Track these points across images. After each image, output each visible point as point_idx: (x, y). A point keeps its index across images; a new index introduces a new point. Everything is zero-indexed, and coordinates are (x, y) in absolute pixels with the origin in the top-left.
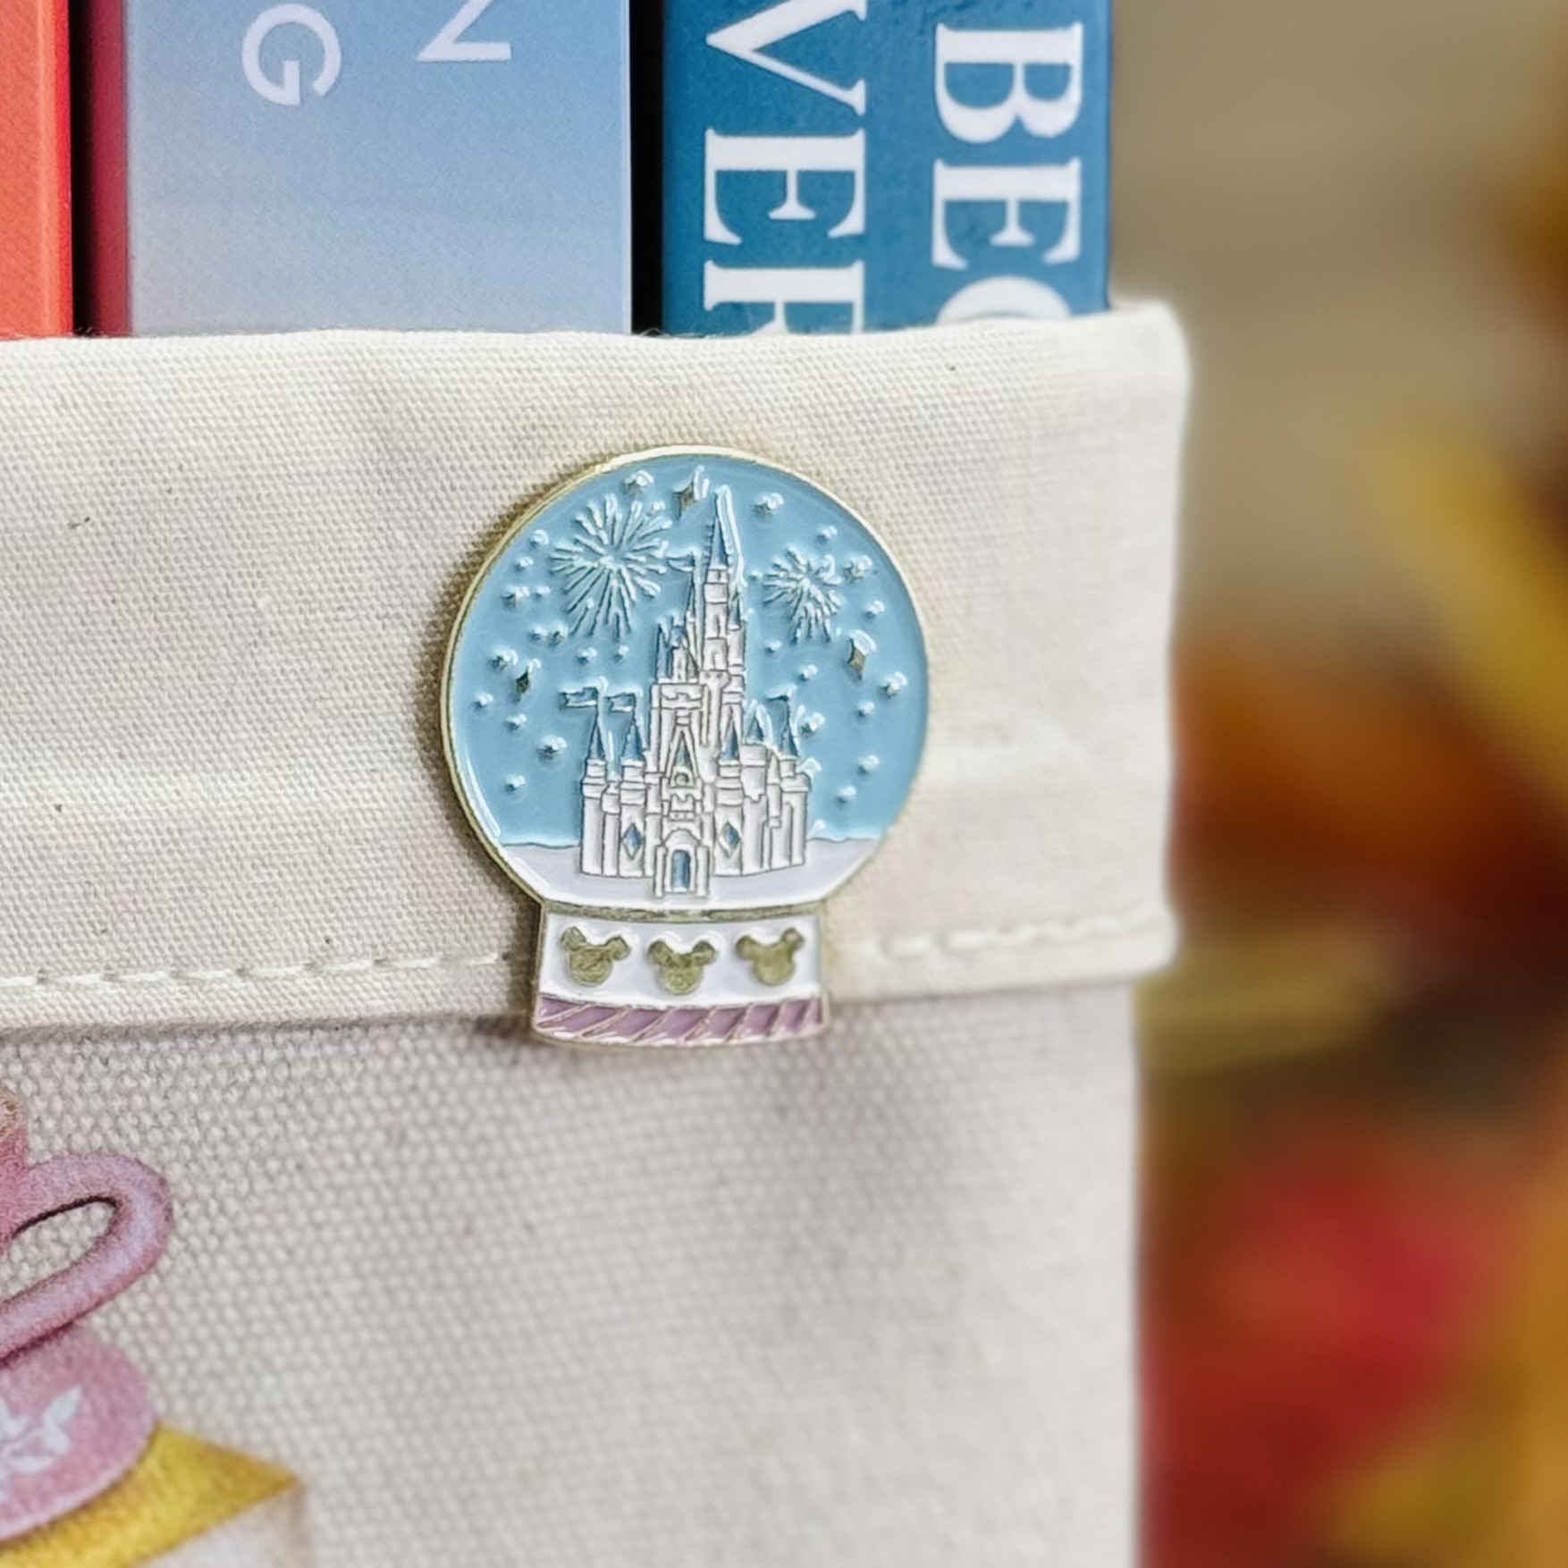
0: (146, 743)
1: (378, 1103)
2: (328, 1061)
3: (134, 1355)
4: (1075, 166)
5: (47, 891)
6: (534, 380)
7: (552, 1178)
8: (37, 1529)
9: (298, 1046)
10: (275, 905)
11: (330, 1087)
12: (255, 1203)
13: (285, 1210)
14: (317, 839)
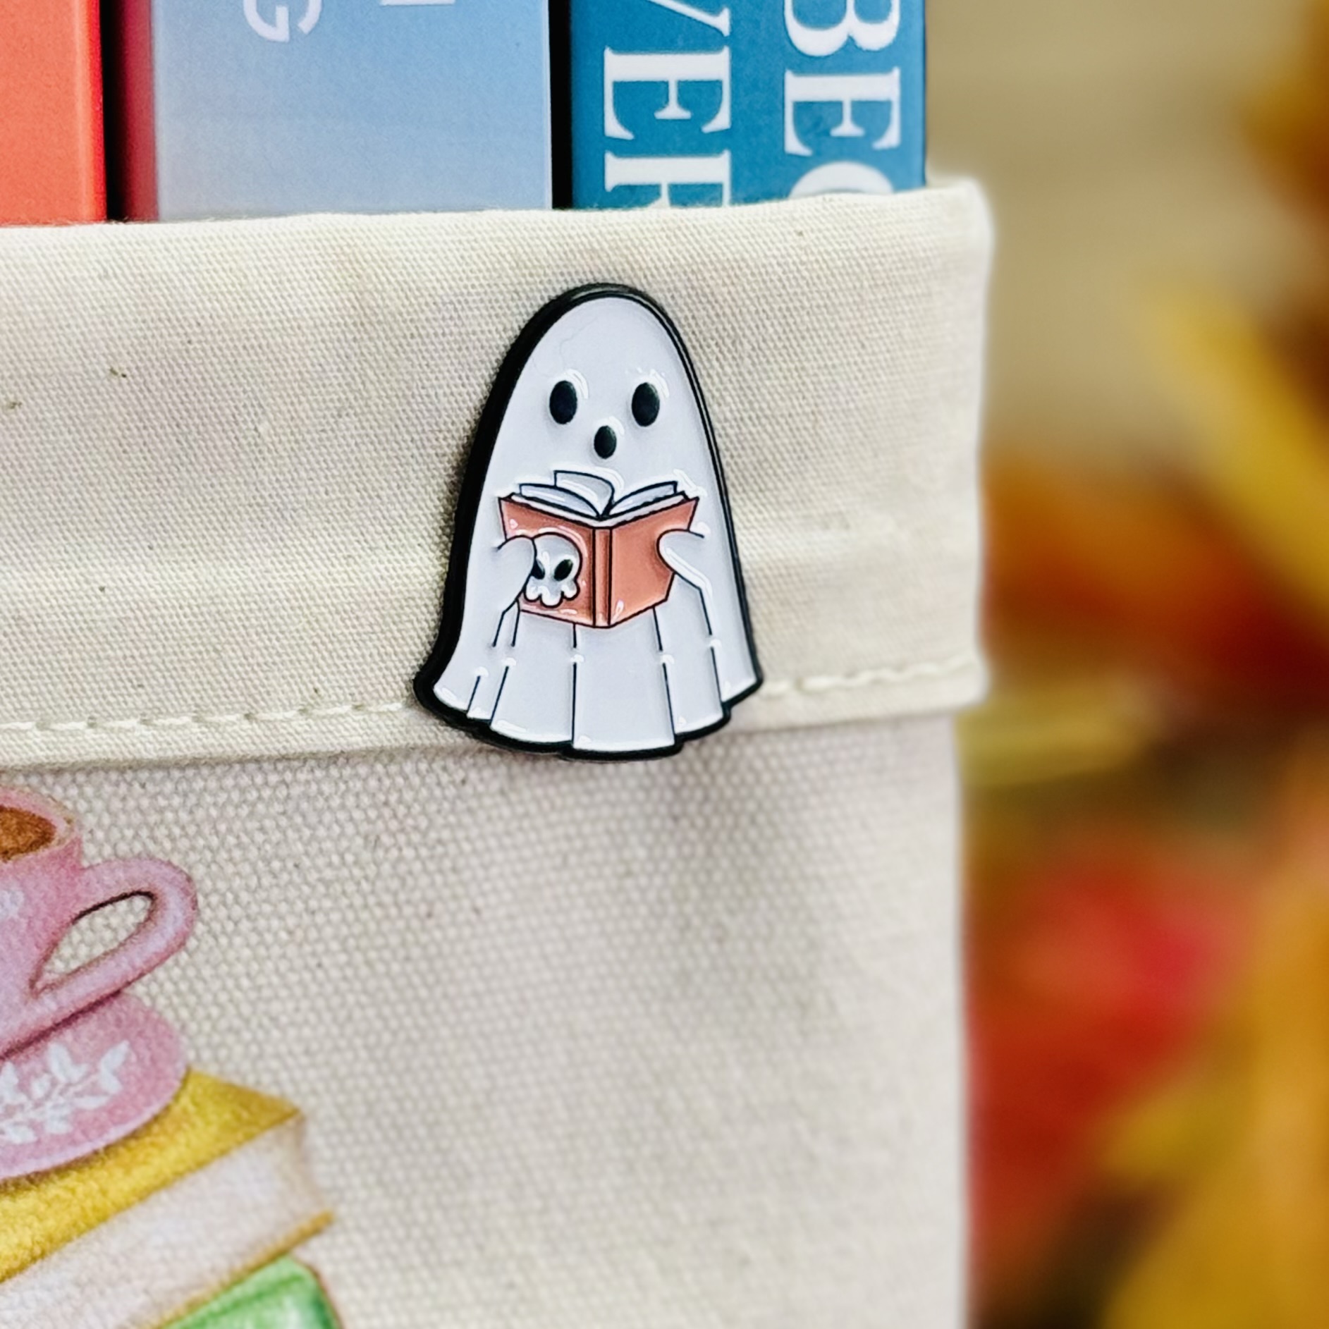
0: (170, 537)
1: (358, 815)
2: (318, 782)
3: (169, 1015)
4: (896, 73)
5: (94, 655)
6: (473, 249)
7: (494, 871)
8: (96, 1153)
9: (294, 771)
10: (274, 663)
11: (320, 803)
12: (263, 895)
13: (286, 900)
14: (306, 612)
